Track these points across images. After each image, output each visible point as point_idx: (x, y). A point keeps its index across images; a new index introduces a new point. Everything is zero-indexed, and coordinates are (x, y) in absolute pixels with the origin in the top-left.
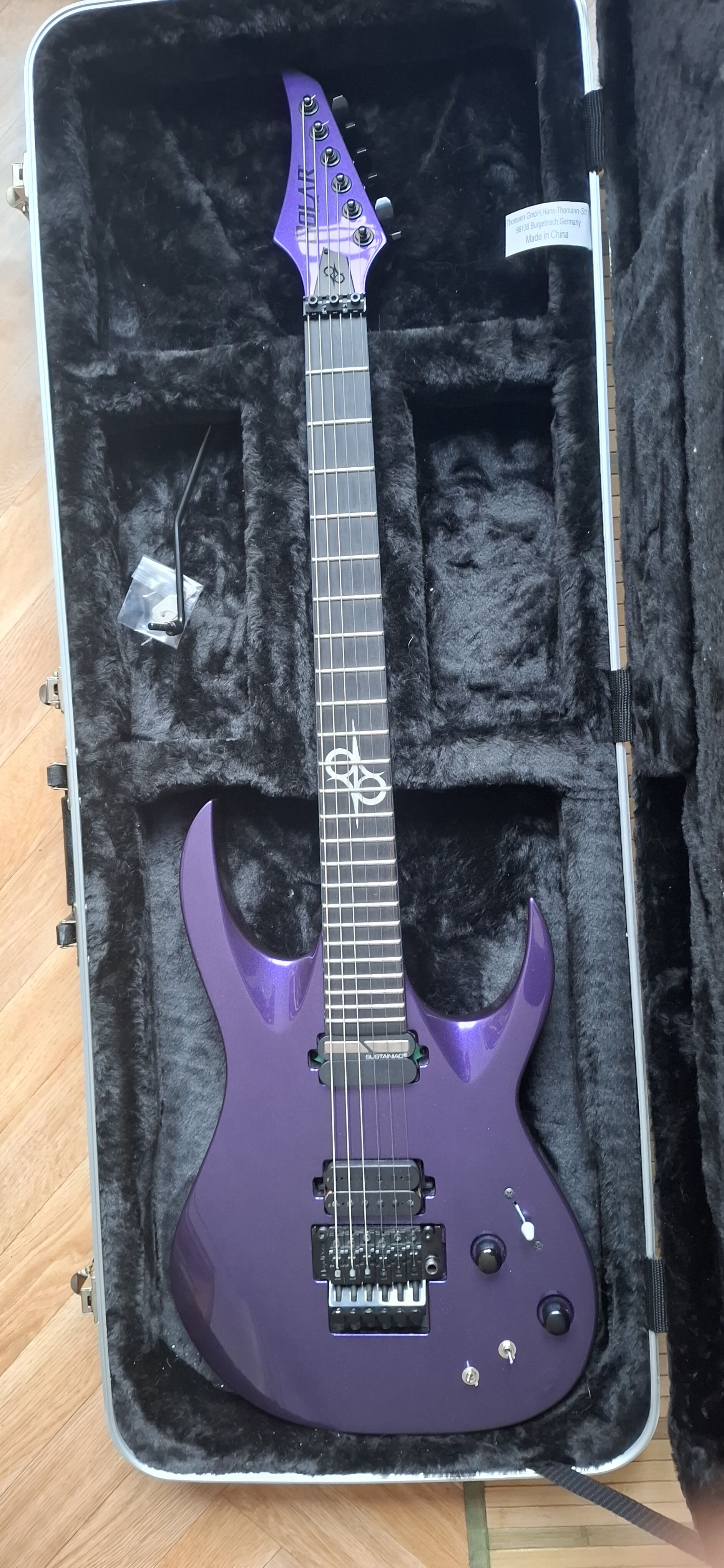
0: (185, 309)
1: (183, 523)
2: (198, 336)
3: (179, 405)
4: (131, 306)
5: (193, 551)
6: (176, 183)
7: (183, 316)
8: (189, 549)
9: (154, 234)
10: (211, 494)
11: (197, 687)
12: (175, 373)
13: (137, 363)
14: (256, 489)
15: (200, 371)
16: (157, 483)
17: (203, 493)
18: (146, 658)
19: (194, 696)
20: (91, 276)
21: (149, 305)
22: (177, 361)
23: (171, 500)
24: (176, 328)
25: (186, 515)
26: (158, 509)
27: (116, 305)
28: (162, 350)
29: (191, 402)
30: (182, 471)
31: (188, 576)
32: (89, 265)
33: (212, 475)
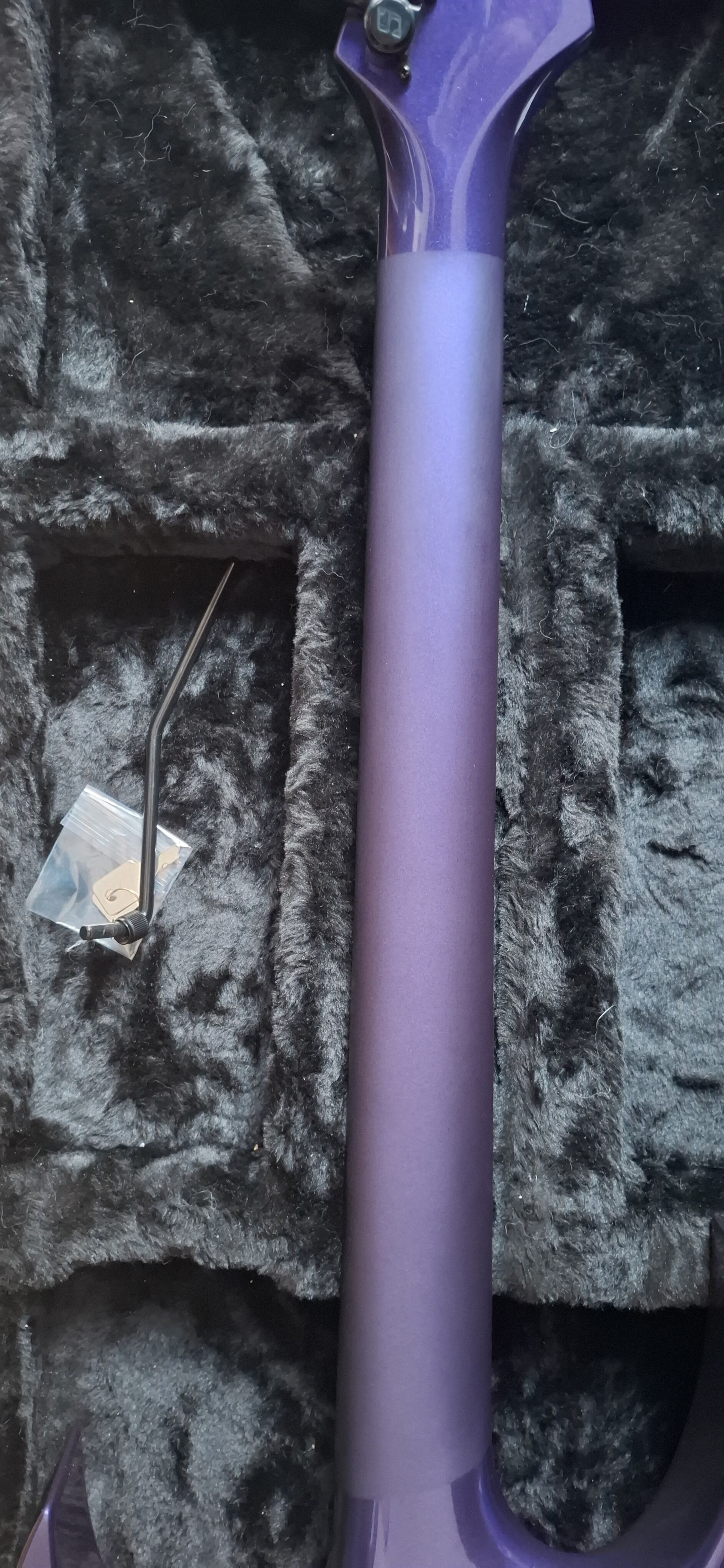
0: (204, 351)
1: (166, 731)
2: (224, 401)
3: (181, 527)
4: (104, 336)
5: (179, 783)
6: (206, 130)
7: (197, 363)
8: (172, 780)
9: (158, 213)
10: (223, 685)
11: (164, 1036)
12: (179, 467)
13: (107, 440)
14: (317, 698)
15: (229, 468)
16: (123, 656)
17: (210, 681)
18: (73, 974)
19: (156, 1051)
20: (37, 273)
21: (137, 338)
22: (185, 444)
23: (149, 689)
24: (183, 384)
25: (173, 718)
26: (120, 703)
27: (77, 330)
28: (158, 420)
29: (207, 524)
30: (174, 638)
31: (169, 827)
32: (33, 253)
33: (227, 651)
